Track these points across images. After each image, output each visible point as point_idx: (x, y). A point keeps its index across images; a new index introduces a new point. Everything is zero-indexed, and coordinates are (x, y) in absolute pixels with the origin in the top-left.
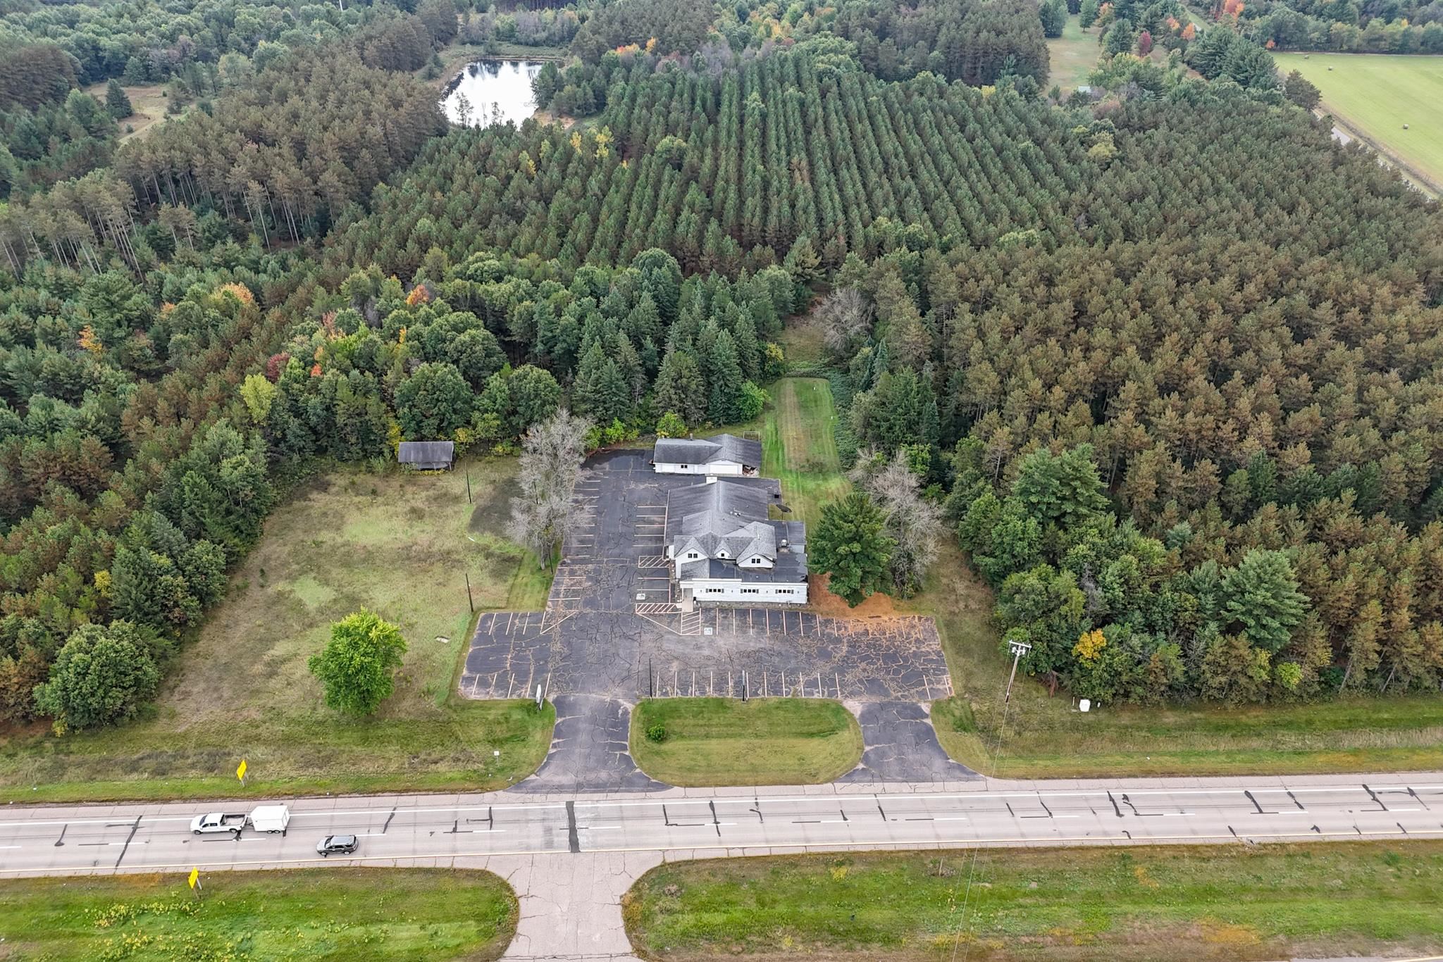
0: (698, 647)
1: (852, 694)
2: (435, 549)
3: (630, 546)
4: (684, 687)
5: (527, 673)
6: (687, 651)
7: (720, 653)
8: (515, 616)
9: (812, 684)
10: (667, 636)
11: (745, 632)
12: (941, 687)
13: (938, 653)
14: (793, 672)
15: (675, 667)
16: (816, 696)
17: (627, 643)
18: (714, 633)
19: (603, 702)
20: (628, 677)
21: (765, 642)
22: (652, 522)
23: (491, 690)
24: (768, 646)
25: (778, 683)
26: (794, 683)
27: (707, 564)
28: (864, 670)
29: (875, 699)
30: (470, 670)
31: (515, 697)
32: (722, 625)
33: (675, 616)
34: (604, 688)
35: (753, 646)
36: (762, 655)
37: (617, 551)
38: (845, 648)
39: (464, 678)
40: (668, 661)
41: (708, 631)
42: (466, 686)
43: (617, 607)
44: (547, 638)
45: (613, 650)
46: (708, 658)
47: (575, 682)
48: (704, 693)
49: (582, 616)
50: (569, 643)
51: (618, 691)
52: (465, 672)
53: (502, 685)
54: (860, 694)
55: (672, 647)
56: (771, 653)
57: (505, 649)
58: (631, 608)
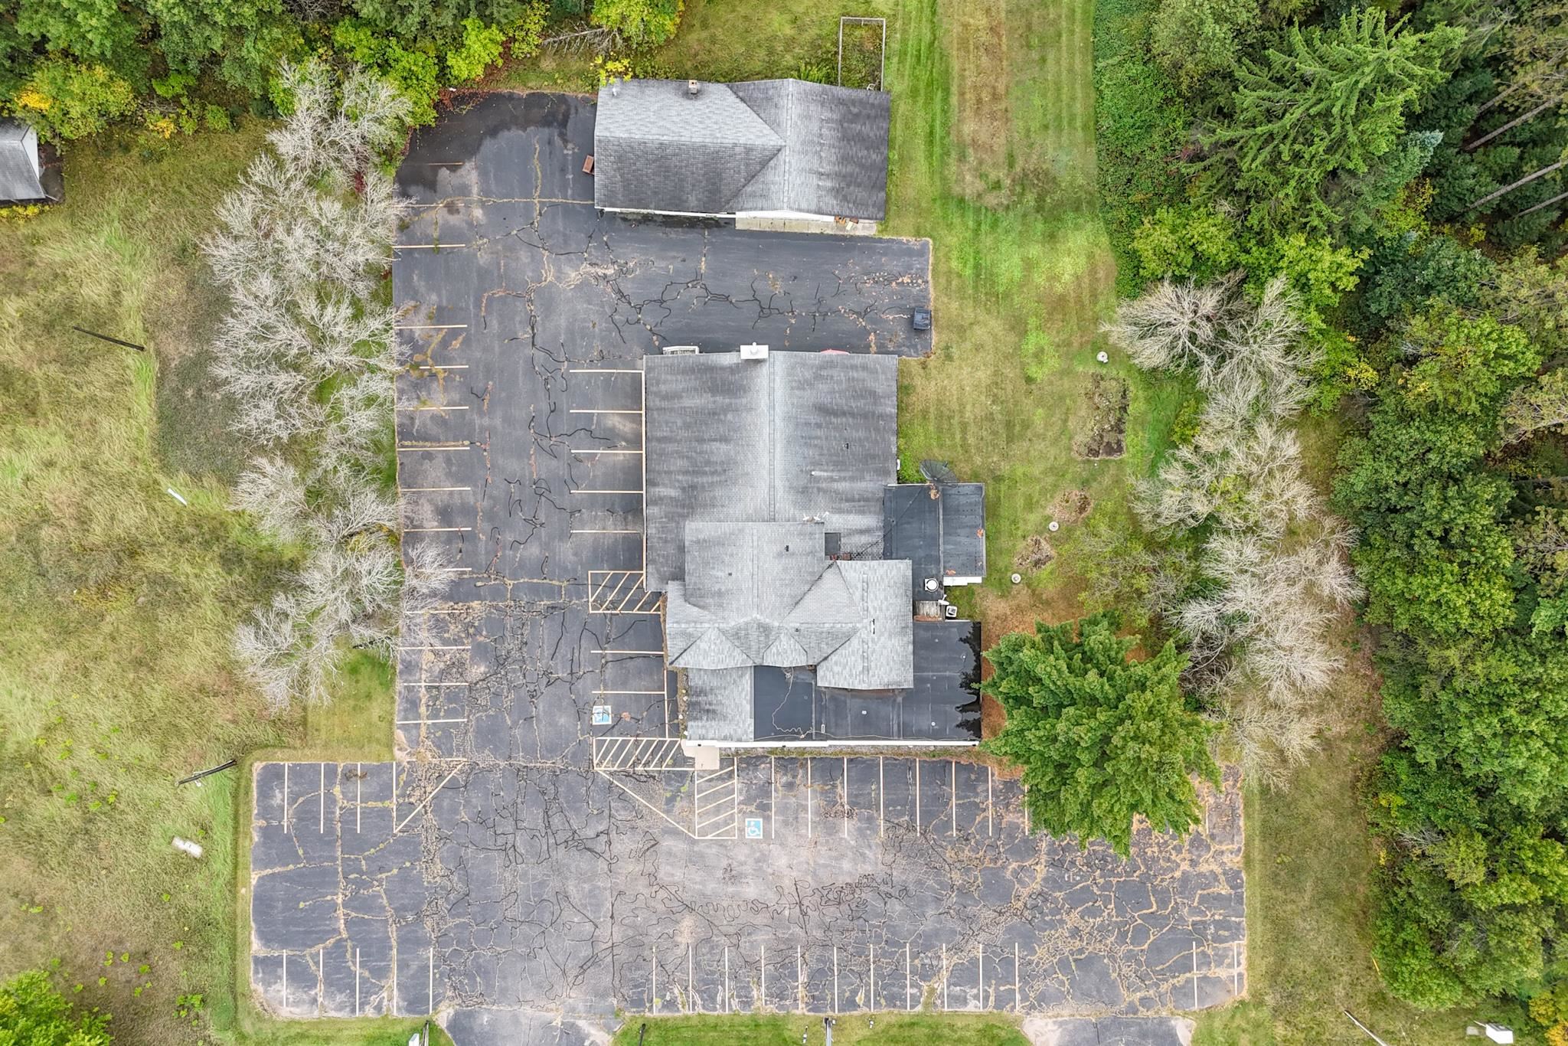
0: (732, 876)
1: (1042, 1001)
2: (97, 534)
3: (565, 535)
4: (708, 988)
5: (384, 946)
6: (711, 887)
7: (780, 891)
8: (331, 772)
9: (964, 975)
10: (667, 843)
11: (832, 830)
12: (1222, 973)
13: (1233, 878)
14: (926, 943)
15: (687, 930)
16: (973, 1007)
17: (580, 862)
18: (767, 833)
19: (547, 1026)
20: (593, 961)
21: (874, 861)
22: (609, 439)
23: (319, 990)
24: (880, 871)
25: (897, 975)
26: (926, 973)
27: (747, 683)
28: (1076, 932)
29: (1089, 1013)
30: (266, 938)
31: (370, 1012)
32: (783, 810)
33: (680, 773)
34: (547, 990)
35: (848, 870)
36: (867, 895)
37: (533, 551)
38: (1041, 871)
39: (258, 961)
40: (671, 917)
41: (754, 828)
42: (267, 984)
43: (552, 750)
44: (409, 847)
45: (554, 883)
46: (756, 906)
47: (484, 971)
48: (747, 1003)
49: (475, 776)
50: (461, 863)
51: (576, 997)
52: (256, 947)
53: (338, 980)
54: (1059, 998)
55: (678, 875)
56: (886, 889)
57: (324, 879)
58: (582, 754)
